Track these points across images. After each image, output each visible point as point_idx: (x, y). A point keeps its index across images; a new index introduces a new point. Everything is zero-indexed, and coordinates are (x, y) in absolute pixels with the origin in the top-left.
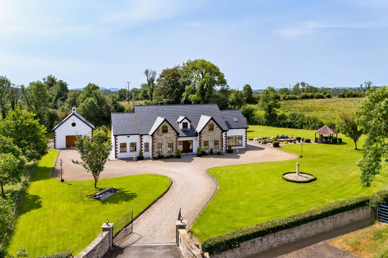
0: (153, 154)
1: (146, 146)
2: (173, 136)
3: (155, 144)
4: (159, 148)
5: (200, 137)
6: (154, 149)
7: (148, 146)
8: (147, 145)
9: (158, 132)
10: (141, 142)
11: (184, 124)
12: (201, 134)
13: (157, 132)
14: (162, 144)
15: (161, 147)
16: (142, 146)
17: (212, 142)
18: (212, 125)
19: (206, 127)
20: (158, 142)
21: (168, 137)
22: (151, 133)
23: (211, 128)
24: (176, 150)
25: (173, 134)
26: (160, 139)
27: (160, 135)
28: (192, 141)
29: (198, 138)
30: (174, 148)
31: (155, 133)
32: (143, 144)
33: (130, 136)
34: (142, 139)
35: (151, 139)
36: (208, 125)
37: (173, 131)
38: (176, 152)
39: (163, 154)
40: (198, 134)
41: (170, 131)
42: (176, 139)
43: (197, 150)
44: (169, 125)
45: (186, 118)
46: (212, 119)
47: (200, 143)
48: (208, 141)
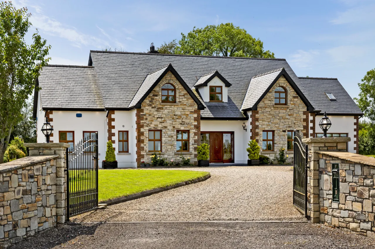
0: (140, 156)
1: (121, 139)
2: (188, 113)
3: (144, 130)
4: (154, 140)
5: (255, 120)
6: (143, 141)
7: (127, 141)
8: (125, 134)
9: (153, 99)
10: (111, 127)
11: (212, 89)
12: (257, 113)
13: (150, 99)
14: (161, 131)
15: (161, 140)
16: (113, 138)
17: (284, 133)
18: (282, 92)
19: (269, 94)
20: (152, 126)
21: (176, 113)
22: (134, 103)
23: (280, 98)
24: (195, 149)
25: (191, 106)
26: (158, 118)
27: (158, 109)
28: (232, 133)
29: (248, 124)
30: (191, 144)
31: (145, 101)
32: (114, 135)
33: (83, 113)
34: (114, 120)
35: (135, 119)
36: (275, 90)
37: (188, 99)
38: (196, 153)
39: (166, 156)
40: (250, 114)
41: (181, 100)
42: (195, 119)
43: (248, 150)
44: (178, 83)
45: (217, 75)
46: (284, 74)
47: (254, 134)
48: (273, 132)
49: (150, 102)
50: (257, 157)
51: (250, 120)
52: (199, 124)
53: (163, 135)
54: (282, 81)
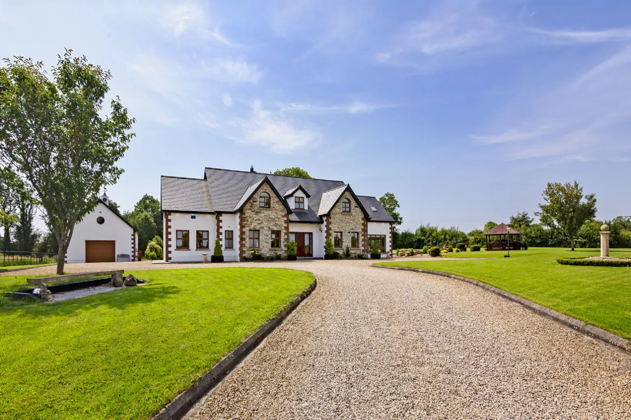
0: (242, 252)
1: (227, 237)
2: (280, 217)
3: (246, 229)
4: (254, 238)
5: (329, 223)
6: (244, 239)
7: (232, 239)
8: (230, 234)
10: (219, 227)
11: (297, 199)
13: (250, 204)
14: (259, 231)
15: (258, 238)
16: (221, 237)
17: (349, 234)
18: (347, 203)
19: (338, 204)
20: (252, 227)
21: (271, 217)
22: (238, 207)
23: (346, 207)
24: (285, 246)
25: (281, 211)
26: (256, 220)
27: (256, 212)
28: (311, 234)
29: (324, 227)
30: (282, 242)
31: (246, 205)
32: (221, 234)
33: (197, 216)
34: (221, 221)
35: (238, 220)
36: (342, 201)
37: (279, 205)
38: (286, 249)
39: (262, 252)
40: (325, 219)
41: (274, 206)
42: (285, 222)
43: (325, 247)
44: (273, 192)
45: (300, 188)
46: (349, 189)
47: (328, 235)
48: (341, 233)
49: (250, 206)
50: (332, 253)
51: (325, 223)
52: (288, 225)
53: (261, 234)
54: (347, 194)
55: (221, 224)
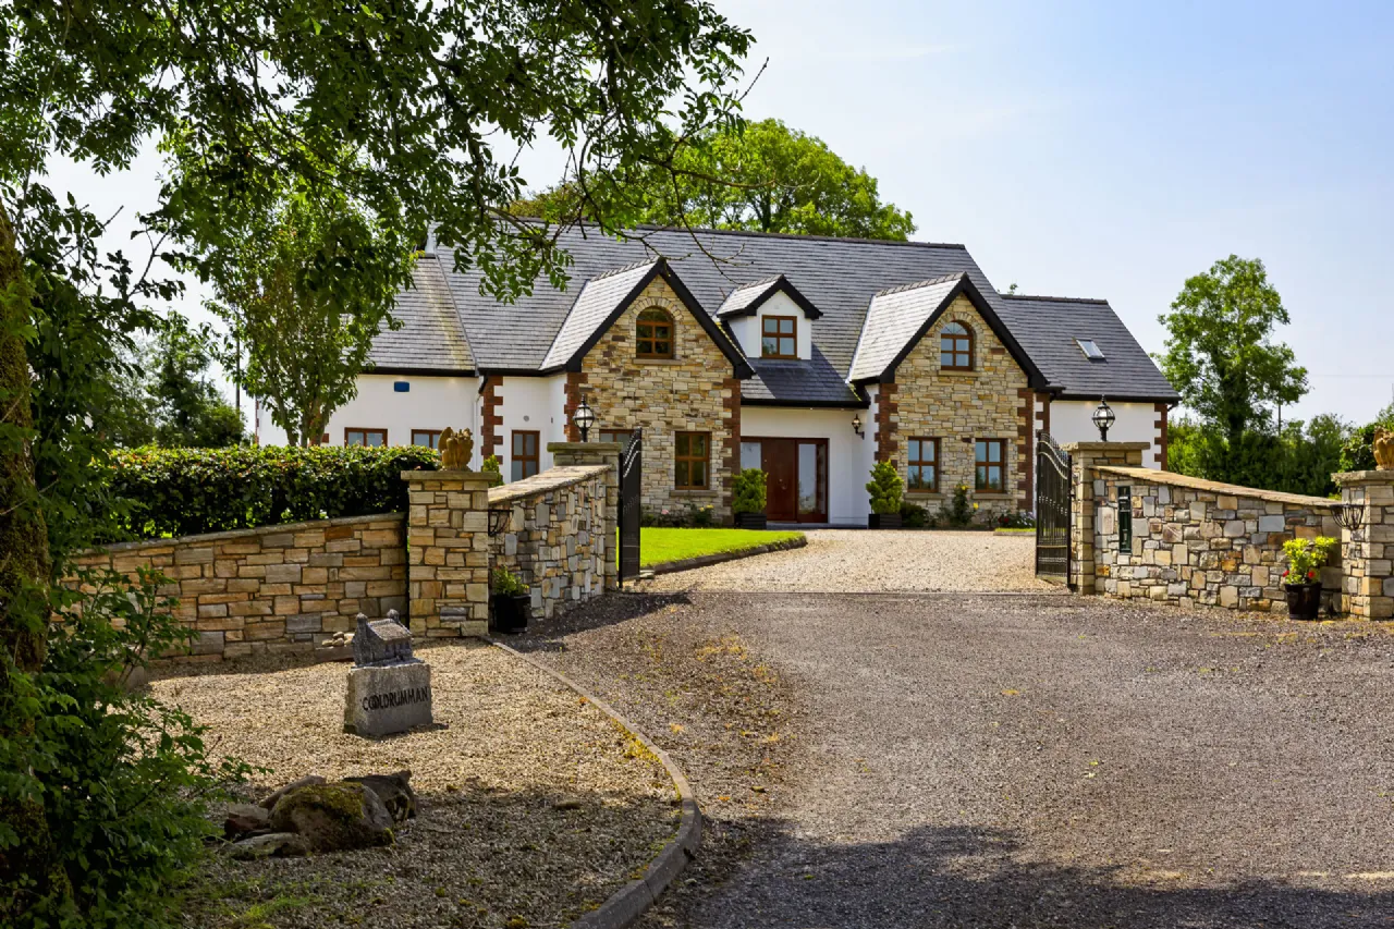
1: (519, 452)
2: (708, 387)
5: (888, 408)
7: (535, 459)
8: (528, 443)
9: (612, 348)
10: (491, 420)
11: (768, 325)
12: (894, 390)
13: (604, 347)
14: (637, 433)
16: (498, 450)
17: (965, 445)
18: (962, 337)
19: (925, 341)
20: (612, 420)
21: (675, 387)
22: (559, 355)
23: (954, 352)
24: (726, 483)
25: (715, 368)
26: (624, 398)
27: (626, 374)
28: (822, 444)
29: (869, 419)
30: (714, 471)
31: (591, 352)
32: (499, 440)
33: (413, 382)
34: (499, 401)
35: (563, 399)
36: (941, 331)
37: (706, 350)
38: (728, 493)
39: (648, 501)
40: (873, 392)
41: (688, 352)
42: (727, 404)
43: (871, 489)
44: (682, 307)
45: (783, 285)
46: (968, 290)
47: (886, 447)
48: (937, 441)
49: (605, 354)
50: (894, 508)
51: (875, 408)
52: (736, 415)
53: (644, 444)
54: (962, 307)
55: (498, 411)
